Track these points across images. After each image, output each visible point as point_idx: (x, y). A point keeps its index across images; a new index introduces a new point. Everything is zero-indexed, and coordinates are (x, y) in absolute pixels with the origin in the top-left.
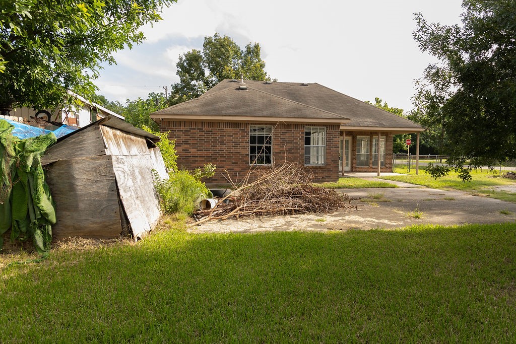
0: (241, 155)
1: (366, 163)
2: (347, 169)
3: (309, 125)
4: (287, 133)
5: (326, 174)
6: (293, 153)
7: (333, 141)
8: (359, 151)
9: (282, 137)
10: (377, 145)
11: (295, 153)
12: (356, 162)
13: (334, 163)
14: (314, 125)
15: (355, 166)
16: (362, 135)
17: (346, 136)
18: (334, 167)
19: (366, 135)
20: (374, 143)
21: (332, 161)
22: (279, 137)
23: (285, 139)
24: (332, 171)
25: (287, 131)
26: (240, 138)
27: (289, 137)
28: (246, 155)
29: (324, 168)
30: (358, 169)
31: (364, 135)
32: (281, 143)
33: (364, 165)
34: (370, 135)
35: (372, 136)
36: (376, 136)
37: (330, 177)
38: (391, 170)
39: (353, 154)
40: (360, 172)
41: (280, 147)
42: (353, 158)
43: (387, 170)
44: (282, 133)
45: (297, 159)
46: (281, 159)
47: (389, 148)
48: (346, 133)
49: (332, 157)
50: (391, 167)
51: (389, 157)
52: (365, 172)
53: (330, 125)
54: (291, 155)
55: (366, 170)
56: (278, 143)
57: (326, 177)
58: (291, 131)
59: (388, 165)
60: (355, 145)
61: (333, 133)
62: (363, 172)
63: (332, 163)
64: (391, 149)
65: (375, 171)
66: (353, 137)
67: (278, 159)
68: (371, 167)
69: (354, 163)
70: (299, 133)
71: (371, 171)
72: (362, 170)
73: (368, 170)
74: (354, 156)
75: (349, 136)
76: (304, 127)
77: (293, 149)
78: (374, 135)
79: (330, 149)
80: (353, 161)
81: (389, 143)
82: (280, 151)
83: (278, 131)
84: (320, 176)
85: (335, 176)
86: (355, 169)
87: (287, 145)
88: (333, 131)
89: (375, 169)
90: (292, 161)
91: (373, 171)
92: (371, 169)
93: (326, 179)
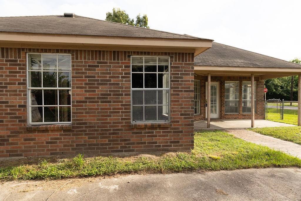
0: (10, 106)
1: (236, 110)
3: (138, 53)
4: (98, 66)
5: (170, 137)
6: (110, 102)
7: (182, 81)
8: (228, 97)
9: (89, 73)
10: (246, 91)
11: (114, 102)
13: (185, 118)
14: (148, 53)
15: (224, 113)
16: (231, 80)
17: (211, 81)
18: (186, 125)
19: (235, 80)
20: (243, 89)
21: (182, 115)
22: (83, 73)
23: (94, 77)
24: (181, 132)
25: (98, 63)
26: (7, 76)
27: (102, 73)
28: (20, 106)
29: (167, 128)
30: (227, 117)
31: (233, 80)
32: (86, 84)
33: (233, 112)
34: (239, 80)
35: (242, 82)
36: (246, 80)
37: (178, 142)
38: (262, 117)
39: (221, 101)
40: (229, 119)
41: (86, 91)
42: (221, 105)
43: (258, 117)
44: (89, 66)
45: (119, 112)
46: (86, 113)
47: (260, 94)
48: (213, 78)
49: (182, 108)
50: (263, 114)
51: (261, 103)
52: (234, 119)
53: (176, 53)
54: (106, 105)
55: (236, 117)
56: (82, 84)
57: (171, 142)
58: (106, 63)
59: (259, 111)
60: (223, 91)
61: (184, 67)
62: (233, 119)
63: (181, 118)
64: (262, 95)
65: (245, 119)
66: (221, 83)
67: (82, 113)
68: (241, 114)
69: (223, 110)
70: (121, 67)
71: (241, 119)
72: (231, 117)
73: (238, 117)
74: (223, 102)
75: (217, 82)
76: (129, 56)
77: (110, 95)
78: (243, 80)
79: (178, 95)
80: (221, 108)
81: (260, 89)
82: (86, 98)
83: (82, 62)
84: (160, 140)
85: (186, 142)
86: (224, 116)
87: (98, 88)
88: (182, 64)
89: (246, 116)
90: (110, 116)
91: (243, 119)
92: (241, 116)
93: (171, 146)
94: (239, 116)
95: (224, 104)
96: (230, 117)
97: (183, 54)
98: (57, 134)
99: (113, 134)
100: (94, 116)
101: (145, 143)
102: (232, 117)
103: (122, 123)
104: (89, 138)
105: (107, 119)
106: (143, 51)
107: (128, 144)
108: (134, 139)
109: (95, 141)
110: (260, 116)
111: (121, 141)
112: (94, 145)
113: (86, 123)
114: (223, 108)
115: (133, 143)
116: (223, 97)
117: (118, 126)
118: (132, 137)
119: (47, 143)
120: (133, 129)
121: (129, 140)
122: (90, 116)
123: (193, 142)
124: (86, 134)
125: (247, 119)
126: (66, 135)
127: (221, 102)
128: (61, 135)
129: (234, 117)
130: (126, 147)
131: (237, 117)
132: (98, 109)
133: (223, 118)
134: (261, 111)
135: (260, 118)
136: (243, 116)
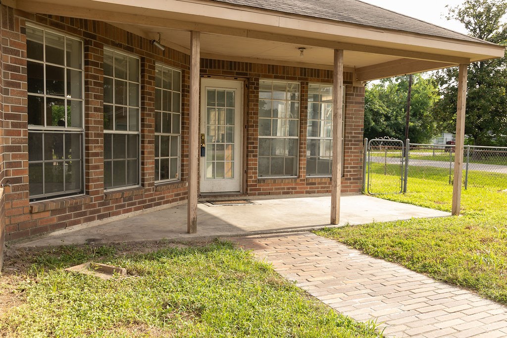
1: (289, 167)
2: (231, 184)
8: (269, 128)
10: (316, 110)
12: (256, 162)
15: (254, 177)
16: (276, 77)
17: (218, 75)
19: (288, 78)
30: (263, 187)
31: (282, 78)
33: (280, 173)
34: (300, 79)
35: (307, 84)
38: (357, 186)
39: (248, 139)
40: (269, 194)
42: (248, 152)
43: (349, 187)
47: (353, 122)
48: (223, 68)
50: (358, 179)
51: (355, 149)
52: (284, 193)
55: (288, 189)
59: (350, 172)
60: (253, 109)
62: (279, 193)
64: (358, 126)
65: (314, 192)
66: (247, 83)
68: (304, 180)
69: (252, 169)
71: (302, 193)
72: (276, 189)
73: (295, 188)
74: (253, 143)
75: (236, 79)
78: (312, 81)
80: (247, 160)
81: (351, 107)
86: (256, 185)
89: (314, 184)
91: (308, 192)
92: (303, 184)
94: (297, 184)
95: (256, 148)
96: (272, 189)
102: (278, 189)
110: (351, 183)
114: (252, 160)
116: (252, 126)
125: (318, 192)
127: (248, 143)
129: (284, 188)
131: (292, 189)
133: (251, 190)
134: (354, 171)
135: (351, 191)
136: (307, 184)
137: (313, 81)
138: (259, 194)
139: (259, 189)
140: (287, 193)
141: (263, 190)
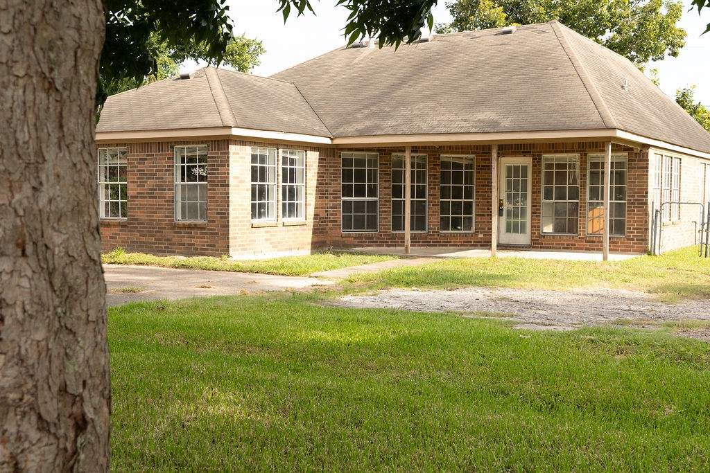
1: (571, 228)
4: (146, 159)
5: (207, 240)
6: (155, 197)
7: (218, 174)
8: (550, 194)
9: (140, 167)
11: (159, 197)
12: (539, 221)
13: (221, 218)
14: (187, 143)
15: (536, 233)
19: (567, 151)
21: (218, 213)
22: (136, 167)
23: (144, 171)
24: (217, 234)
25: (147, 155)
27: (150, 167)
29: (204, 229)
30: (544, 242)
32: (138, 178)
33: (563, 231)
34: (578, 151)
35: (586, 155)
36: (596, 151)
37: (214, 246)
38: (641, 247)
39: (533, 202)
40: (550, 248)
41: (138, 186)
42: (532, 213)
43: (630, 247)
44: (140, 159)
45: (162, 209)
46: (139, 209)
47: (636, 186)
49: (218, 206)
50: (642, 240)
51: (638, 211)
52: (564, 248)
53: (212, 141)
54: (153, 201)
55: (568, 245)
56: (134, 178)
57: (208, 246)
58: (153, 155)
59: (634, 233)
60: (536, 179)
61: (219, 157)
62: (560, 248)
63: (216, 218)
64: (642, 189)
65: (594, 249)
66: (534, 158)
67: (134, 209)
68: (583, 238)
69: (535, 226)
70: (165, 159)
71: (582, 249)
72: (557, 244)
73: (575, 245)
74: (536, 206)
75: (525, 156)
76: (172, 147)
77: (156, 190)
78: (589, 151)
79: (214, 190)
80: (532, 220)
81: (636, 171)
82: (138, 193)
83: (134, 156)
84: (197, 242)
85: (222, 246)
86: (538, 240)
87: (146, 182)
88: (217, 153)
89: (594, 242)
90: (156, 213)
91: (587, 249)
92: (582, 242)
93: (207, 250)
94: (576, 241)
95: (539, 209)
96: (553, 244)
97: (218, 141)
98: (116, 230)
99: (159, 232)
100: (143, 212)
101: (184, 244)
102: (559, 244)
103: (165, 220)
104: (140, 235)
105: (153, 216)
106: (182, 140)
107: (170, 244)
108: (175, 239)
109: (144, 239)
110: (635, 243)
111: (165, 240)
112: (144, 243)
113: (137, 220)
114: (535, 220)
115: (174, 244)
116: (536, 192)
117: (162, 224)
118: (174, 236)
119: (111, 238)
120: (174, 228)
121: (171, 240)
122: (141, 212)
123: (228, 247)
124: (138, 231)
125: (598, 250)
126: (123, 231)
127: (533, 206)
128: (120, 230)
129: (564, 244)
130: (168, 248)
131: (572, 245)
132: (146, 205)
133: (534, 243)
134: (637, 232)
135: (634, 251)
136: (587, 242)
137: (592, 152)
138: (541, 248)
139: (541, 244)
140: (567, 248)
141: (545, 244)
